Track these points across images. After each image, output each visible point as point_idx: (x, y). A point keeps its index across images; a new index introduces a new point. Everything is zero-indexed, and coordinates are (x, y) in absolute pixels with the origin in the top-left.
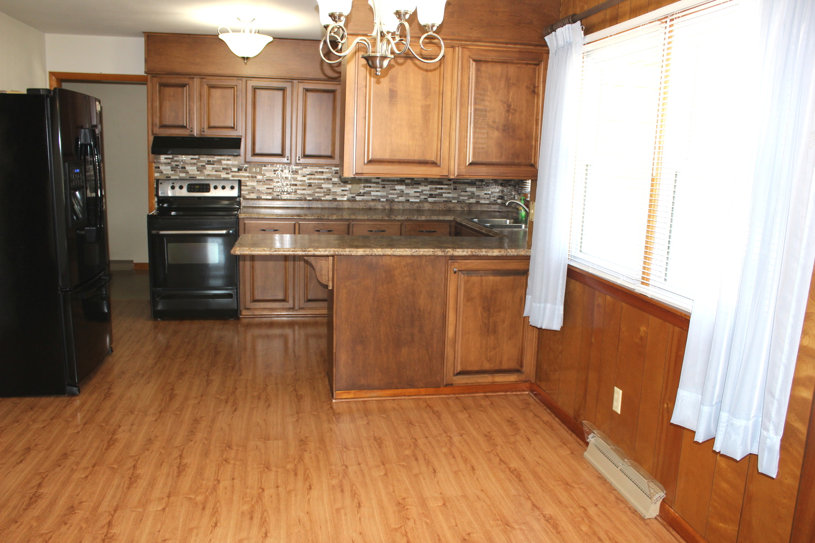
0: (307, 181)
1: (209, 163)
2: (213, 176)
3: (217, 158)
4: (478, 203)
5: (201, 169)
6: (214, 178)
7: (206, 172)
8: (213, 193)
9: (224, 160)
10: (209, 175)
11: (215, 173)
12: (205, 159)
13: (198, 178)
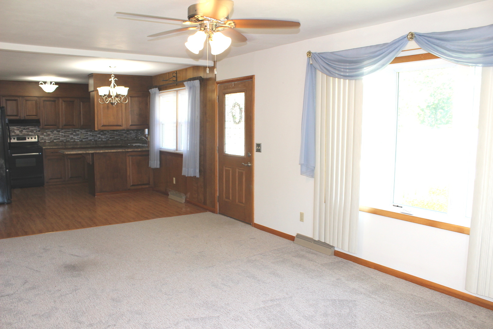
0: (64, 135)
1: (24, 129)
2: (26, 134)
3: (27, 127)
4: (128, 140)
5: (21, 131)
6: (26, 135)
7: (23, 133)
8: (27, 140)
9: (30, 128)
10: (24, 134)
11: (26, 133)
12: (23, 127)
13: (20, 135)
